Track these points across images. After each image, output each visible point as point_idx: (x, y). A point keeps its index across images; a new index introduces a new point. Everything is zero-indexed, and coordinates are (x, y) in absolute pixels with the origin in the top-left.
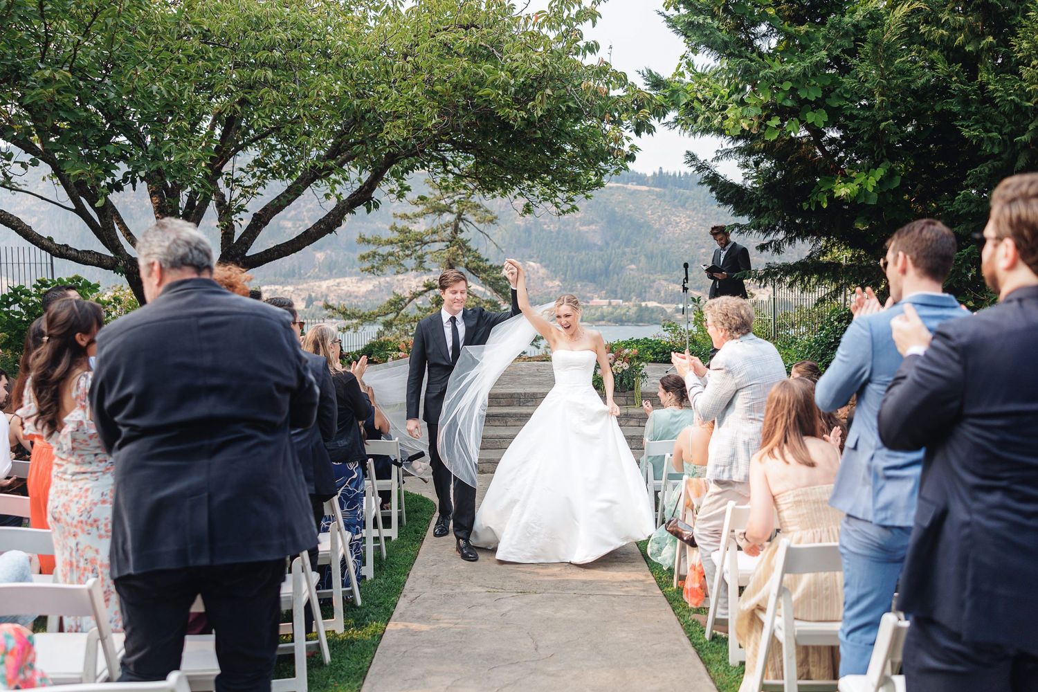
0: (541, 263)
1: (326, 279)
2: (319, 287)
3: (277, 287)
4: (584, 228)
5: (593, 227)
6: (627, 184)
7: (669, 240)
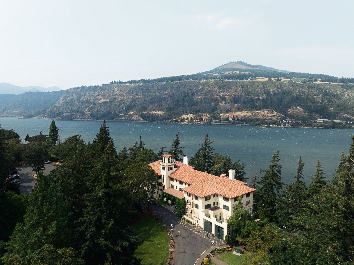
0: (301, 107)
1: (237, 112)
2: (236, 114)
3: (225, 114)
4: (316, 97)
5: (318, 96)
6: (331, 82)
7: (345, 100)
